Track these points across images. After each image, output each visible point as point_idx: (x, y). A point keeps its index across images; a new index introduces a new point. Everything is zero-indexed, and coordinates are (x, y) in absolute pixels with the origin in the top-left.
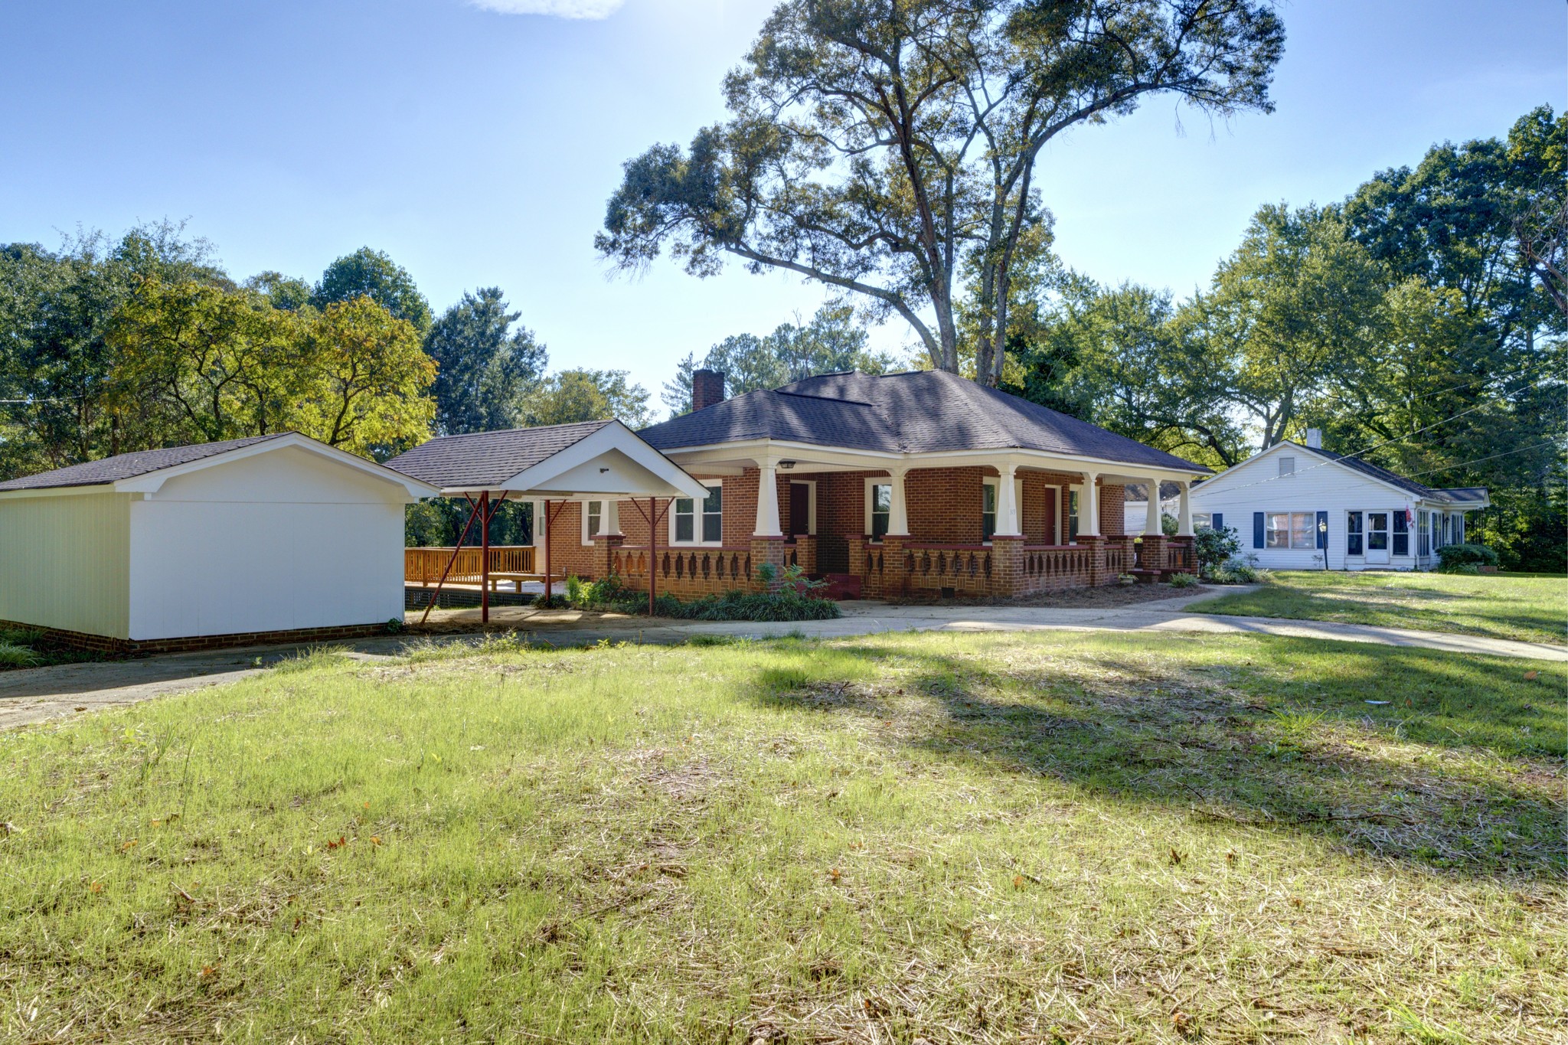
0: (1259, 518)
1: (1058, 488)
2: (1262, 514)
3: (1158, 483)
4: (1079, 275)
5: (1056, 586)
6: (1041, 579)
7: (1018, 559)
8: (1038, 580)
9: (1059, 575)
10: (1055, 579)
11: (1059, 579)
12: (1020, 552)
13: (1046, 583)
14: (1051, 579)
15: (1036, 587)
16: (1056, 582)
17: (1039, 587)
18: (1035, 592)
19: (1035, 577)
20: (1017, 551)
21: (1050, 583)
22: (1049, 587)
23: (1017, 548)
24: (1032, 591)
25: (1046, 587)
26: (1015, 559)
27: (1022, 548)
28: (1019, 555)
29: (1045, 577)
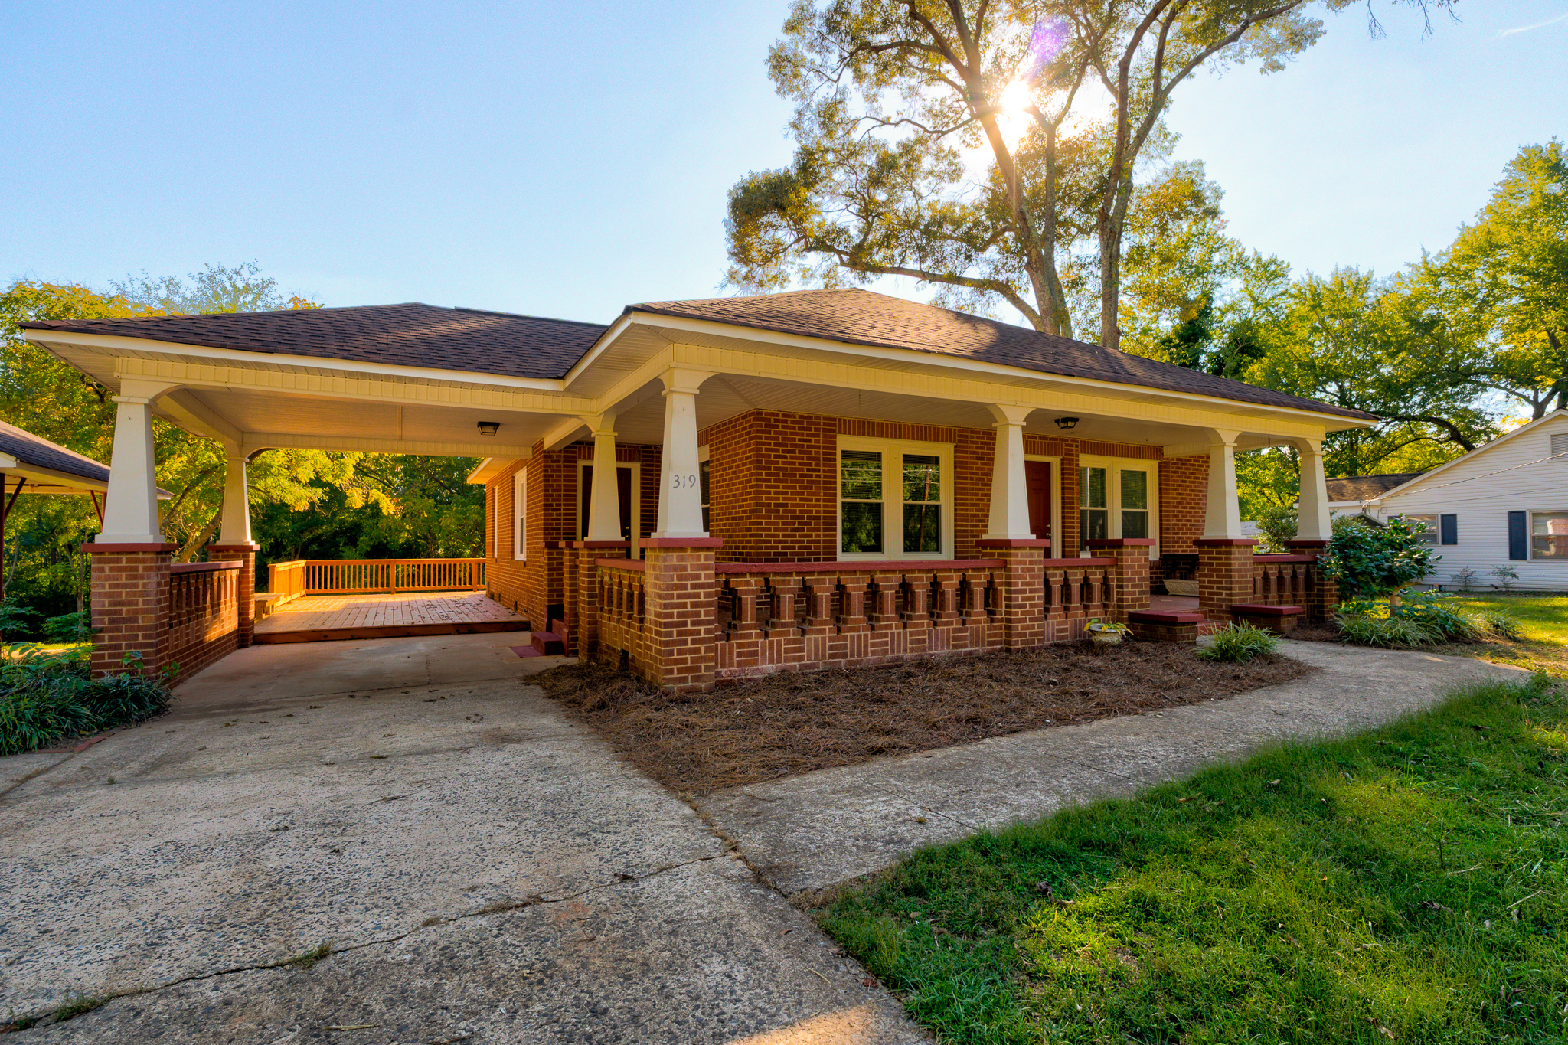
0: (1517, 519)
1: (1055, 462)
2: (1522, 513)
3: (1229, 438)
4: (1265, 258)
5: (873, 653)
6: (810, 640)
7: (689, 596)
8: (795, 642)
9: (886, 627)
10: (866, 636)
11: (886, 635)
12: (698, 577)
13: (831, 648)
14: (852, 637)
15: (787, 660)
16: (873, 645)
17: (801, 658)
18: (783, 671)
19: (784, 636)
20: (686, 577)
21: (845, 647)
22: (845, 656)
23: (685, 568)
24: (770, 668)
25: (832, 656)
26: (679, 597)
27: (706, 567)
28: (694, 586)
29: (827, 635)
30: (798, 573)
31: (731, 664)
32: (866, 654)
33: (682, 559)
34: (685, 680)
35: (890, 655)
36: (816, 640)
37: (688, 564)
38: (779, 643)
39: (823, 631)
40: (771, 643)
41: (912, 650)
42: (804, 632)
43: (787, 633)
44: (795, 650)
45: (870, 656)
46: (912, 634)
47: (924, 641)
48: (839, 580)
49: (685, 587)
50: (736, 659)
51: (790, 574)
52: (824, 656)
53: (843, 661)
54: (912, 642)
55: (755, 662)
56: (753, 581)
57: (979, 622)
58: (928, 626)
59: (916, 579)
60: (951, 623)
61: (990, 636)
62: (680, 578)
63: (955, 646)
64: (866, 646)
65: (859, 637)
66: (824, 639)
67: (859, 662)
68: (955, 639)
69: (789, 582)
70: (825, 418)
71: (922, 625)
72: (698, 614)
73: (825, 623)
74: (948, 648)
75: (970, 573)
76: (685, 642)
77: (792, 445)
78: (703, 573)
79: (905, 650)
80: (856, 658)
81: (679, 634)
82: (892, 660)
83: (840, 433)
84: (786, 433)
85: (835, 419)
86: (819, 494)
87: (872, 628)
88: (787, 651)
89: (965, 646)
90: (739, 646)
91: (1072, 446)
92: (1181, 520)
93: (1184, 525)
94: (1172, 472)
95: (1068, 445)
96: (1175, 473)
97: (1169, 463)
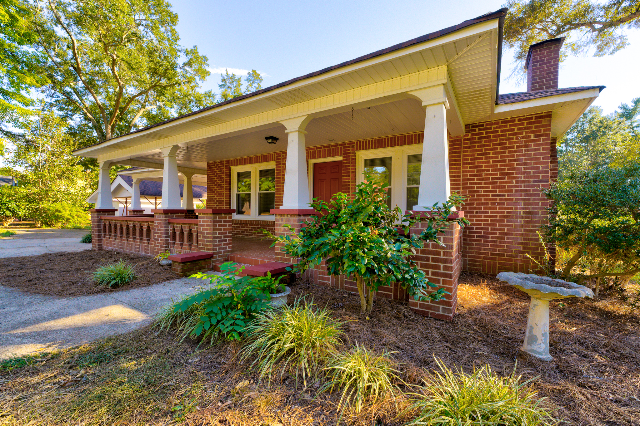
5: (128, 249)
9: (130, 241)
10: (126, 243)
11: (130, 244)
17: (115, 247)
24: (110, 248)
25: (120, 248)
31: (105, 245)
39: (118, 239)
41: (136, 251)
44: (114, 244)
53: (122, 250)
55: (108, 246)
58: (139, 242)
60: (145, 243)
64: (126, 246)
70: (225, 161)
73: (119, 236)
77: (216, 174)
83: (231, 166)
84: (215, 170)
85: (228, 161)
86: (224, 192)
89: (149, 253)
91: (349, 147)
92: (478, 192)
93: (483, 196)
94: (464, 148)
95: (346, 147)
96: (469, 147)
97: (461, 139)
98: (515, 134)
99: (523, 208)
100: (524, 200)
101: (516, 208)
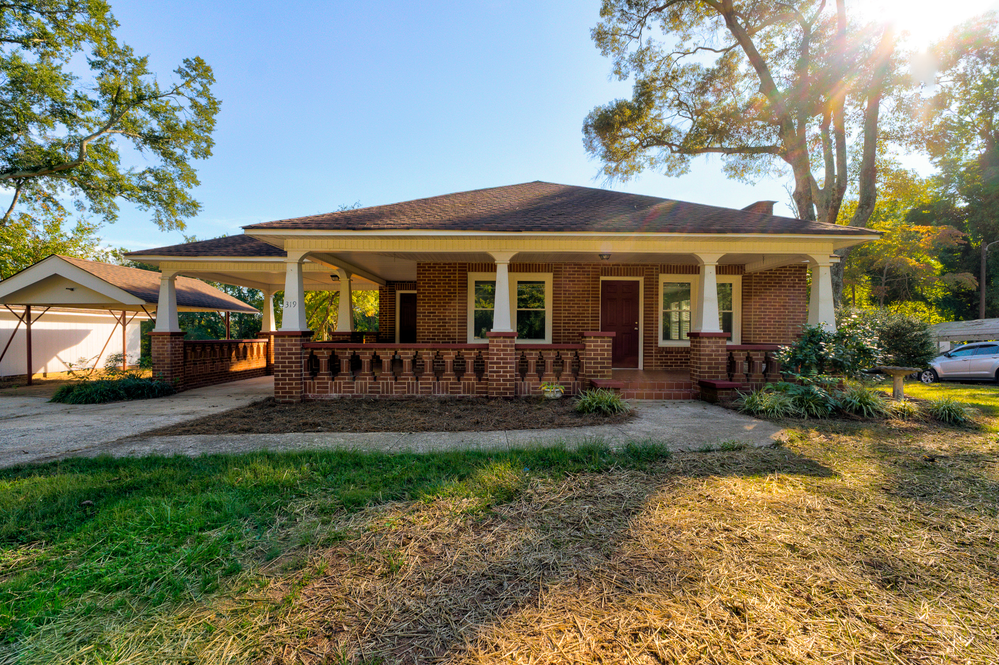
1: (641, 280)
5: (396, 392)
6: (357, 383)
7: (287, 358)
8: (349, 383)
9: (405, 379)
10: (392, 383)
11: (405, 383)
12: (292, 349)
13: (370, 388)
14: (383, 383)
15: (344, 392)
16: (396, 388)
17: (353, 392)
18: (342, 397)
19: (344, 380)
20: (286, 349)
21: (379, 388)
22: (378, 392)
23: (284, 345)
24: (334, 395)
25: (370, 392)
26: (282, 358)
27: (295, 345)
28: (289, 354)
29: (368, 381)
30: (351, 349)
31: (314, 392)
32: (392, 392)
33: (283, 341)
34: (285, 397)
35: (407, 394)
36: (361, 384)
37: (287, 343)
38: (340, 383)
39: (365, 379)
40: (336, 383)
41: (422, 393)
42: (354, 379)
43: (345, 379)
44: (349, 388)
45: (394, 394)
46: (421, 384)
47: (430, 388)
48: (375, 353)
49: (285, 354)
50: (317, 390)
51: (346, 349)
52: (366, 392)
53: (378, 395)
54: (422, 388)
55: (327, 392)
56: (325, 352)
57: (470, 379)
58: (433, 380)
59: (425, 354)
60: (449, 379)
61: (477, 388)
62: (282, 350)
63: (451, 393)
64: (392, 388)
65: (387, 383)
66: (366, 383)
67: (387, 397)
68: (451, 388)
69: (345, 353)
70: (459, 264)
71: (429, 379)
72: (292, 367)
73: (367, 375)
74: (447, 393)
75: (463, 351)
76: (285, 380)
77: (439, 280)
78: (294, 348)
79: (417, 392)
80: (385, 394)
81: (282, 375)
82: (409, 397)
83: (469, 271)
84: (435, 274)
85: (466, 264)
86: (455, 306)
87: (396, 379)
88: (344, 387)
89: (459, 393)
90: (318, 383)
91: (653, 269)
92: (764, 318)
93: (768, 322)
94: (755, 283)
95: (649, 269)
96: (758, 283)
97: (752, 276)
98: (787, 277)
99: (792, 331)
100: (793, 325)
101: (788, 331)
